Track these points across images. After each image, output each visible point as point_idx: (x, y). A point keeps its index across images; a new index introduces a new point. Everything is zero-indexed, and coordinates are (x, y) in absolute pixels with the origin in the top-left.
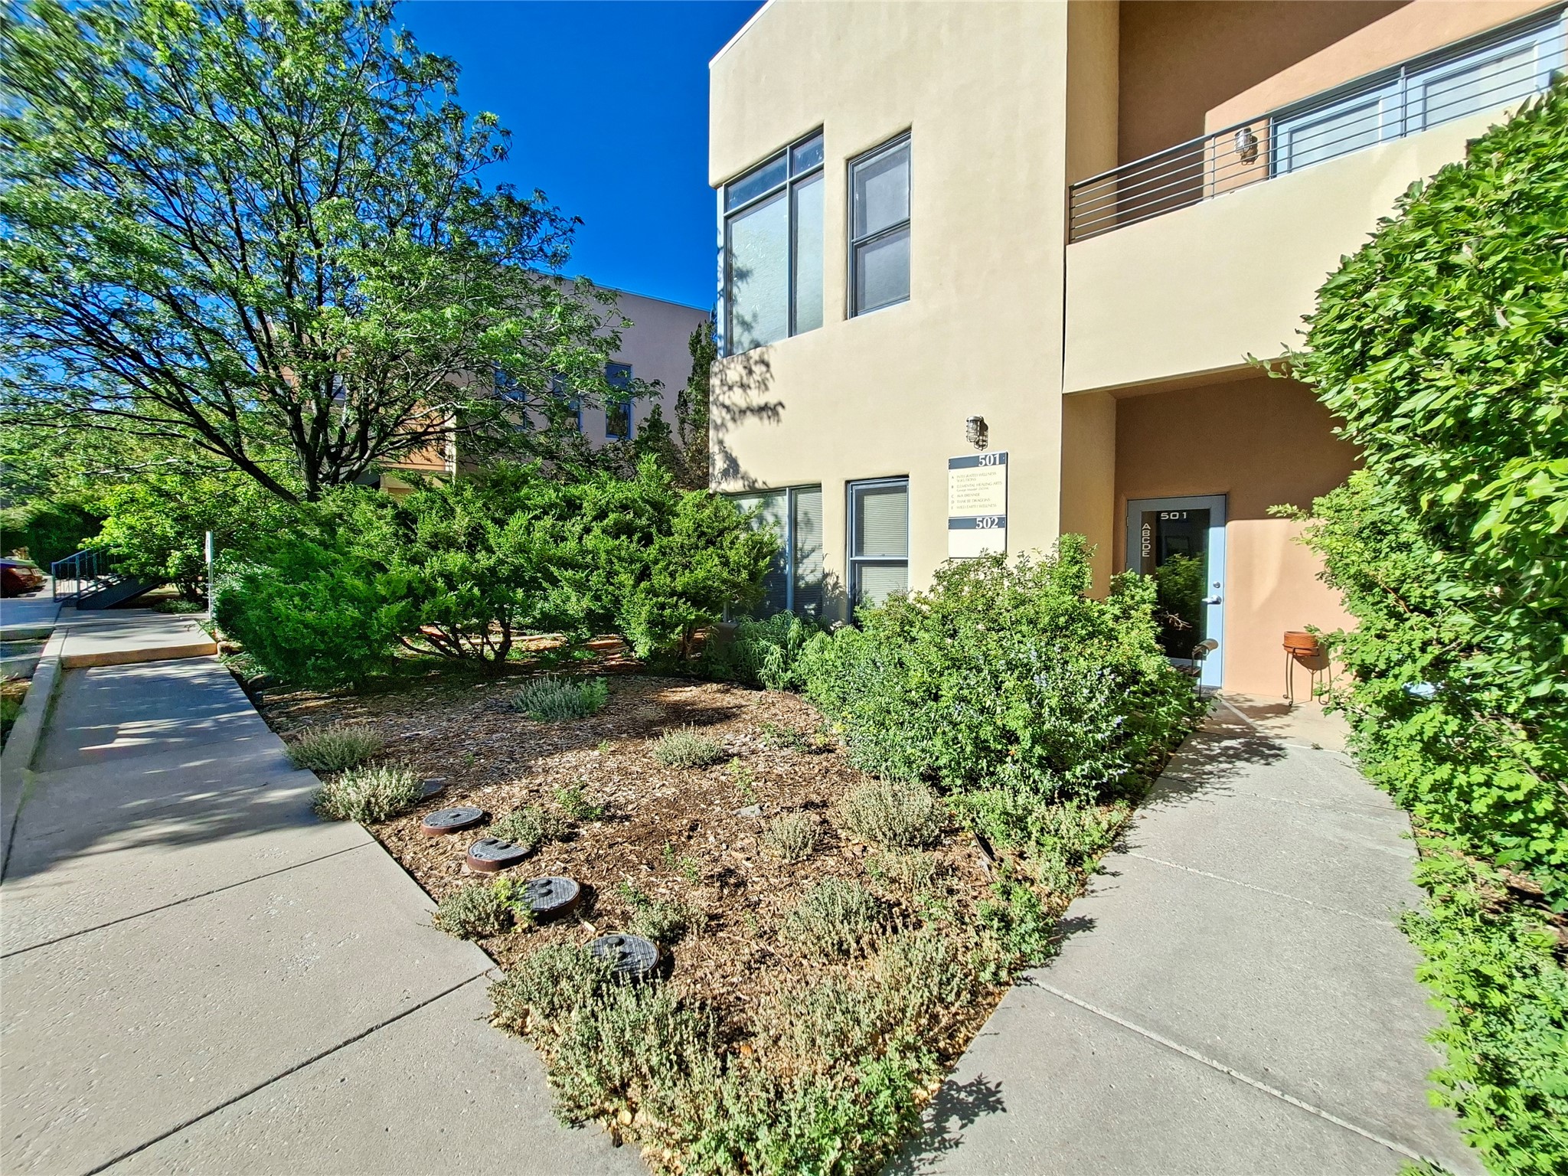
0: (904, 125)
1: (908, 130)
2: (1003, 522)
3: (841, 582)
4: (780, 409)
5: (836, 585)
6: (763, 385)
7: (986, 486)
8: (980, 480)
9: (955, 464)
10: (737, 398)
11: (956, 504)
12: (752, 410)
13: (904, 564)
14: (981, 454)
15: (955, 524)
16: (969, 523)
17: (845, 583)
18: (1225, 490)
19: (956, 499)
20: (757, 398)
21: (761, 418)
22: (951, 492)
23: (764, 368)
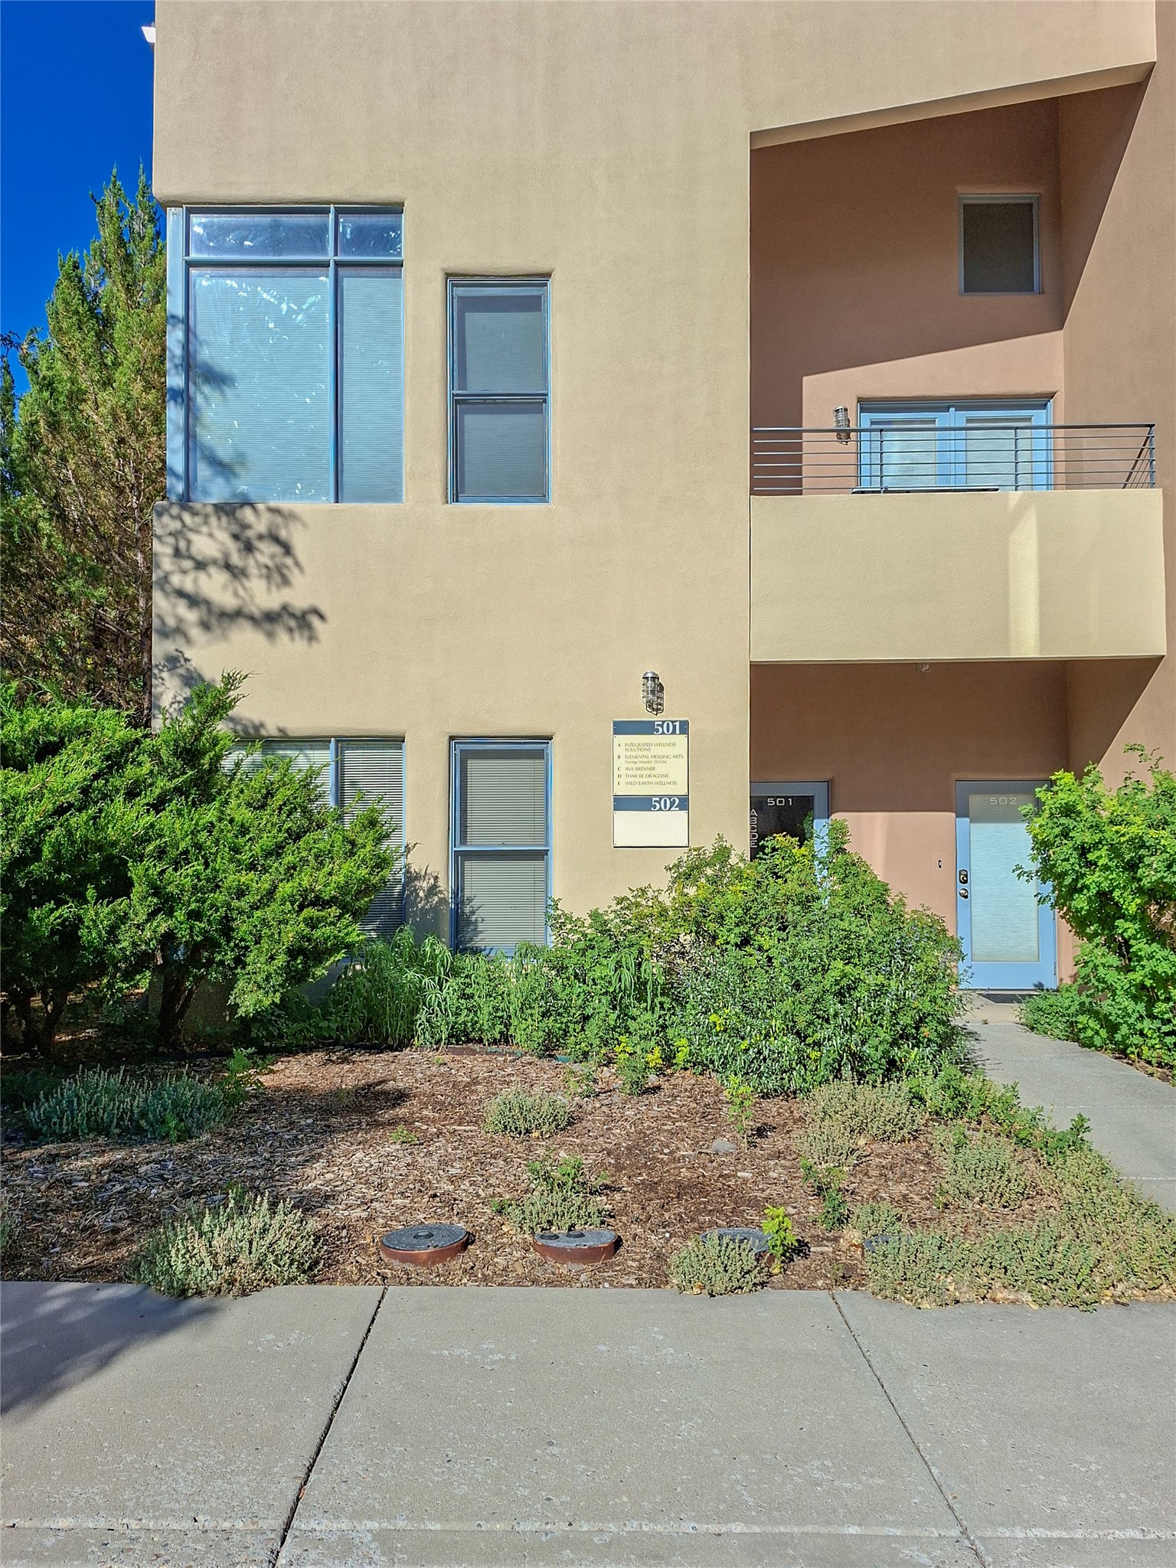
0: (542, 266)
1: (548, 275)
2: (683, 803)
3: (441, 883)
4: (315, 621)
5: (432, 890)
6: (278, 575)
7: (662, 759)
8: (656, 751)
9: (621, 728)
10: (215, 587)
11: (623, 780)
12: (252, 618)
13: (541, 855)
14: (657, 718)
15: (623, 803)
16: (643, 803)
17: (446, 886)
18: (828, 776)
19: (623, 772)
20: (263, 596)
21: (270, 635)
22: (617, 763)
23: (277, 549)
